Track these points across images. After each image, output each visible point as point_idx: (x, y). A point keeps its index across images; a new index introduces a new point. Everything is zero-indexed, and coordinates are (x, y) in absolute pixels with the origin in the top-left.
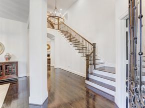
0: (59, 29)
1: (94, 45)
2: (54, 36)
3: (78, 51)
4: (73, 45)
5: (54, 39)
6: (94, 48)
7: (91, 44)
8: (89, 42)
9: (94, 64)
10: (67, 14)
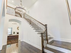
0: (24, 18)
1: (46, 26)
2: (21, 22)
3: (35, 30)
4: (32, 27)
5: (21, 24)
6: (46, 27)
7: (43, 25)
8: (42, 24)
9: (47, 40)
10: (29, 11)
